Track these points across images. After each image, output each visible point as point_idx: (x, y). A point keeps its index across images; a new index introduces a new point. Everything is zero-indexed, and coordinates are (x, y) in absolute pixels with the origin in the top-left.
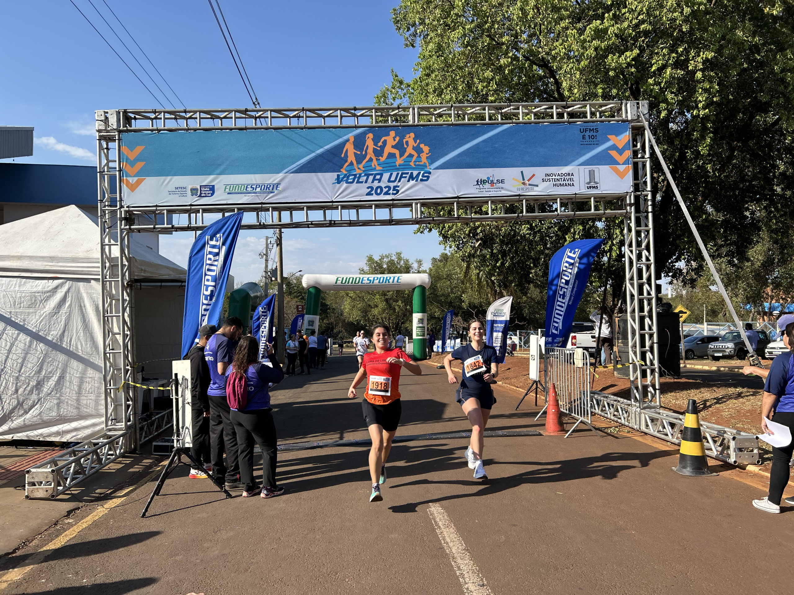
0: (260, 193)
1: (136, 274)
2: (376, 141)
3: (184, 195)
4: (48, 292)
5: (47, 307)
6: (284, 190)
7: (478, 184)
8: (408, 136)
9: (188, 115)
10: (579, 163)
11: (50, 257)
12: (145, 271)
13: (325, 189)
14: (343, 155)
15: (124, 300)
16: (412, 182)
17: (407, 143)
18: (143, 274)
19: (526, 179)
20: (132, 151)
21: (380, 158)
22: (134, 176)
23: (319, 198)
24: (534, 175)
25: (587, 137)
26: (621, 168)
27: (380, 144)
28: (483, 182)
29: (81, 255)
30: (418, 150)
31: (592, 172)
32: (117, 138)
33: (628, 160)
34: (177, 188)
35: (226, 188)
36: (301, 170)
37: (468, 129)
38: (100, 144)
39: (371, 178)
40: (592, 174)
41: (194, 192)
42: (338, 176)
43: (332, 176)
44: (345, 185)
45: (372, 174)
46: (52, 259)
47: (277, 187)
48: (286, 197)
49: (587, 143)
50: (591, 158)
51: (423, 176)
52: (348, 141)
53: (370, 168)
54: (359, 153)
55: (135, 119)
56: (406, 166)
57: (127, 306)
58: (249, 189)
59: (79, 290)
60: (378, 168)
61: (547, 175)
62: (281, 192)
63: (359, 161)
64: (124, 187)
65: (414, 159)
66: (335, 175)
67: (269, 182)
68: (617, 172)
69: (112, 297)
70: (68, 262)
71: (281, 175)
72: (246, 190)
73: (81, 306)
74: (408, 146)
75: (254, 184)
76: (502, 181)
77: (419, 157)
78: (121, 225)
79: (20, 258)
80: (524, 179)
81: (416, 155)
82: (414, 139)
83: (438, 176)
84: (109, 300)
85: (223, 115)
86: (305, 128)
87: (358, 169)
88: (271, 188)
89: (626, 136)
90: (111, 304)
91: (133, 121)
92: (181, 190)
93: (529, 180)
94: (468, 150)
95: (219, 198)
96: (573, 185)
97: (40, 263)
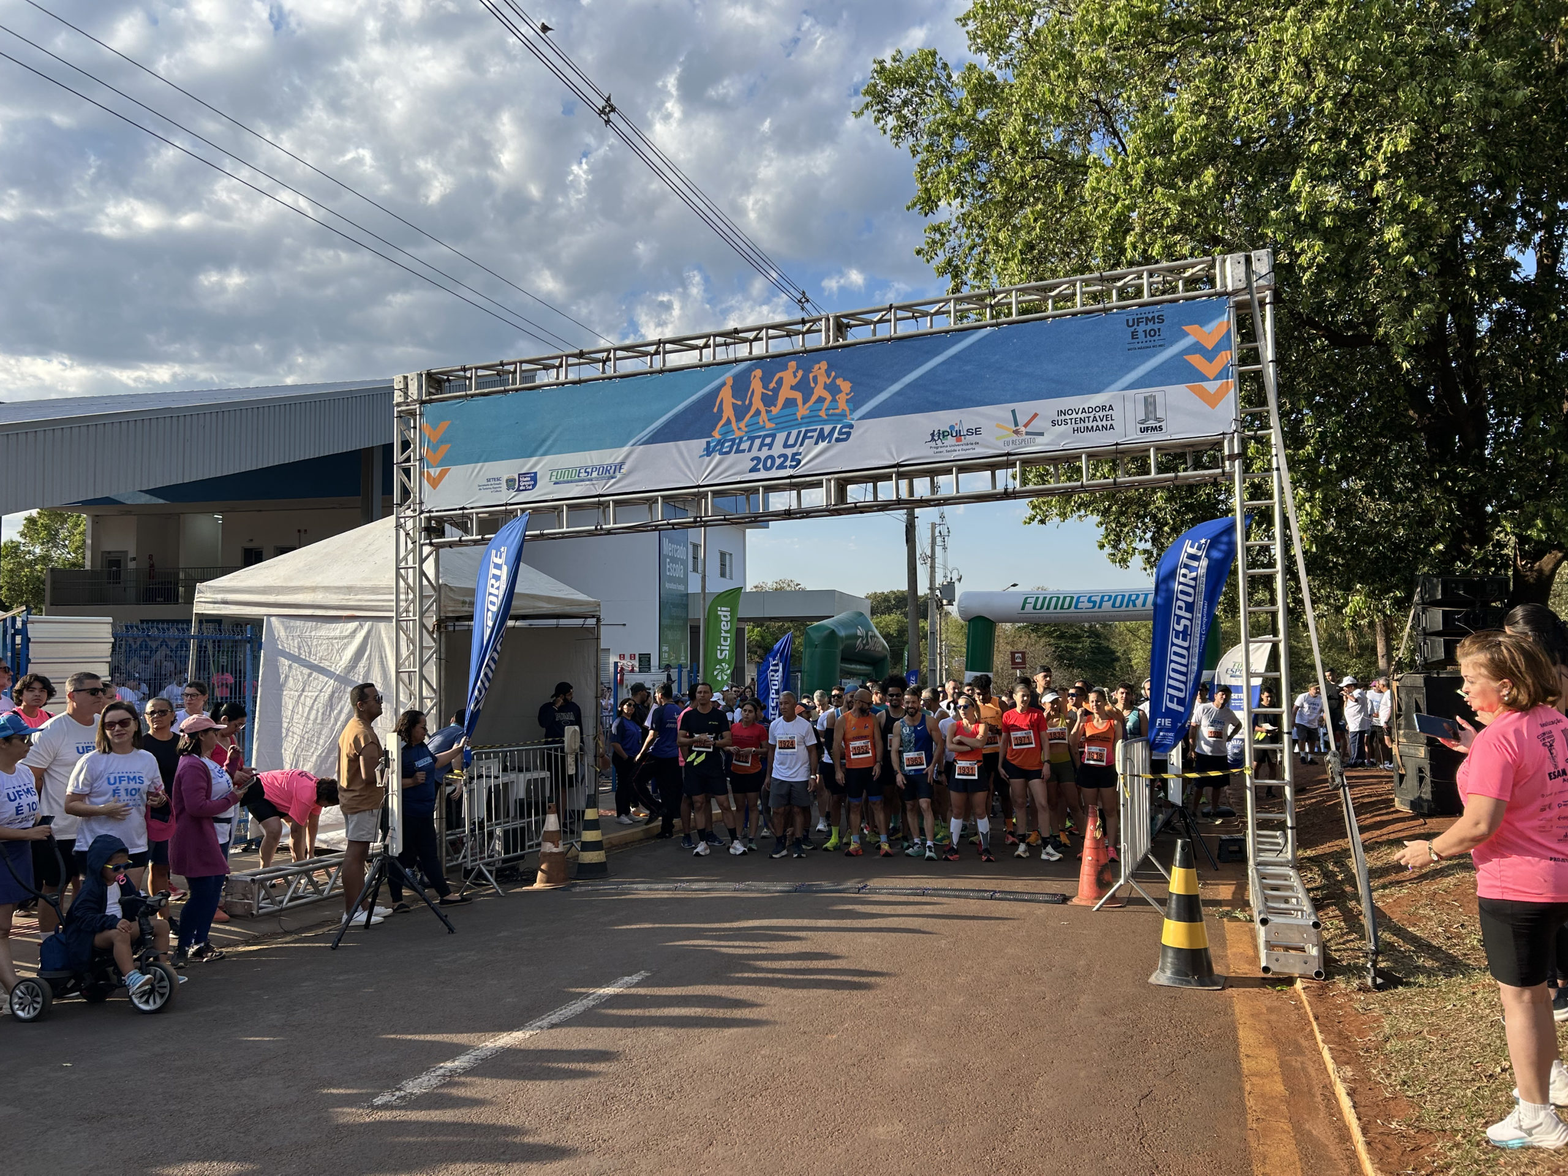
0: (597, 479)
2: (765, 381)
3: (497, 490)
4: (346, 637)
5: (343, 658)
6: (629, 473)
7: (933, 439)
8: (817, 367)
11: (348, 588)
13: (688, 465)
14: (715, 410)
16: (822, 445)
17: (815, 378)
19: (1021, 423)
20: (433, 430)
21: (772, 408)
22: (437, 466)
23: (679, 482)
24: (1036, 415)
25: (1141, 335)
26: (1212, 386)
27: (772, 385)
28: (943, 435)
30: (833, 389)
31: (1150, 400)
32: (418, 413)
33: (1226, 369)
34: (488, 480)
35: (552, 475)
36: (655, 438)
37: (918, 343)
39: (758, 442)
40: (1150, 404)
41: (511, 484)
42: (708, 443)
43: (700, 444)
44: (718, 457)
47: (620, 468)
48: (634, 483)
49: (1140, 345)
50: (1148, 374)
51: (840, 433)
52: (724, 384)
53: (755, 427)
54: (739, 403)
55: (448, 381)
56: (812, 418)
57: (430, 658)
58: (583, 475)
59: (379, 634)
60: (769, 425)
61: (1061, 413)
62: (625, 476)
65: (826, 404)
66: (704, 441)
68: (1203, 395)
70: (366, 594)
71: (626, 449)
72: (577, 475)
73: (382, 657)
74: (816, 382)
75: (589, 467)
76: (977, 431)
77: (834, 400)
78: (420, 539)
79: (314, 589)
80: (1016, 424)
81: (829, 398)
82: (826, 371)
83: (865, 431)
85: (557, 363)
86: (661, 371)
87: (739, 430)
88: (612, 471)
89: (1221, 324)
92: (494, 482)
93: (1026, 426)
94: (916, 380)
95: (544, 490)
97: (335, 597)
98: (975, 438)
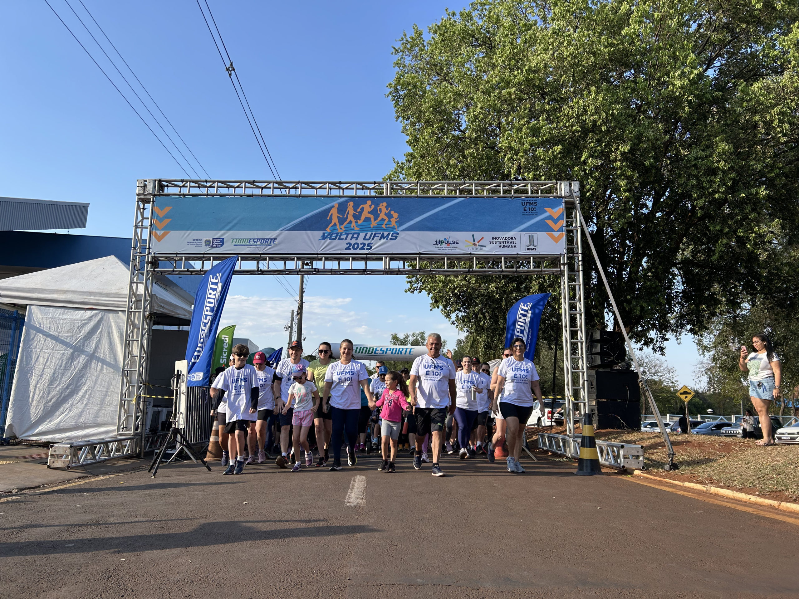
0: (260, 245)
1: (156, 308)
2: (355, 207)
3: (199, 246)
4: (84, 320)
5: (83, 332)
6: (279, 244)
7: (436, 243)
8: (381, 204)
9: (209, 184)
10: (521, 229)
11: (89, 292)
12: (163, 307)
13: (312, 243)
14: (328, 218)
15: (143, 329)
16: (383, 241)
17: (380, 210)
18: (161, 310)
19: (476, 240)
20: (162, 210)
21: (358, 221)
22: (162, 230)
23: (306, 251)
24: (483, 238)
25: (528, 209)
26: (556, 234)
27: (359, 210)
28: (441, 242)
29: (114, 291)
30: (389, 216)
32: (151, 200)
33: (562, 227)
34: (194, 240)
35: (233, 241)
36: (294, 228)
37: (430, 200)
38: (138, 205)
39: (350, 236)
40: (531, 238)
41: (208, 243)
42: (324, 234)
43: (318, 234)
44: (328, 241)
45: (351, 233)
46: (91, 293)
47: (274, 241)
48: (281, 249)
50: (530, 226)
51: (392, 236)
52: (333, 207)
53: (349, 228)
54: (341, 216)
55: (167, 186)
56: (378, 228)
57: (145, 334)
58: (252, 242)
59: (109, 319)
60: (356, 228)
61: (494, 238)
62: (276, 245)
63: (341, 223)
64: (153, 238)
65: (386, 222)
66: (321, 233)
67: (268, 237)
68: (553, 237)
69: (134, 325)
70: (103, 297)
71: (278, 232)
72: (248, 242)
73: (109, 333)
74: (381, 212)
75: (255, 239)
76: (457, 242)
77: (389, 221)
78: (147, 267)
79: (65, 292)
80: (474, 241)
81: (387, 219)
82: (386, 207)
83: (405, 237)
84: (131, 328)
85: (236, 185)
86: (299, 196)
87: (340, 229)
88: (269, 242)
89: (560, 208)
90: (132, 331)
91: (166, 188)
92: (197, 241)
93: (478, 242)
94: (429, 216)
95: (228, 248)
96: (515, 247)
97: (81, 297)
98: (455, 245)
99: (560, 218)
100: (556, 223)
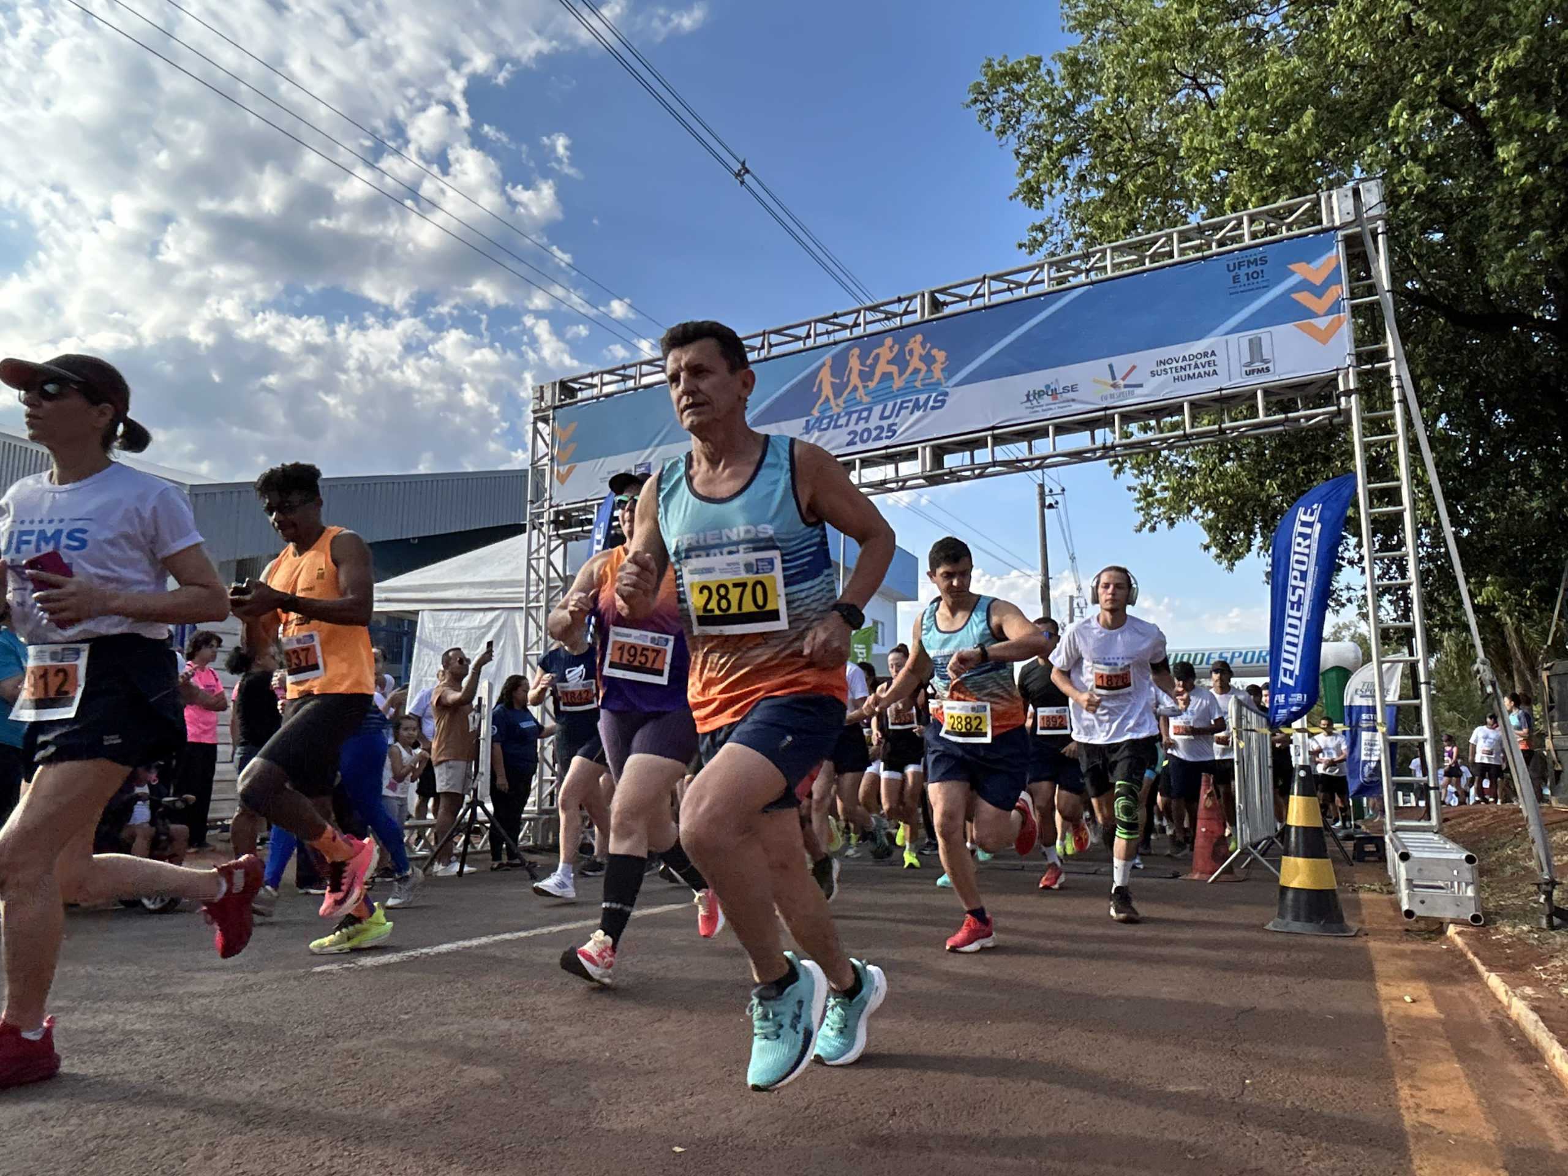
2: (862, 359)
4: (483, 627)
7: (1028, 400)
8: (913, 339)
10: (1227, 330)
14: (815, 390)
16: (918, 414)
17: (911, 352)
19: (1119, 376)
20: (565, 431)
21: (869, 383)
22: (565, 464)
24: (1134, 367)
25: (1243, 278)
26: (1322, 323)
27: (869, 362)
28: (1041, 394)
30: (928, 360)
31: (1255, 342)
32: (551, 417)
33: (1337, 304)
39: (855, 416)
40: (1255, 346)
42: (808, 422)
43: (799, 423)
45: (856, 411)
49: (1243, 288)
50: (1253, 315)
51: (935, 401)
52: (823, 365)
53: (853, 402)
54: (838, 381)
55: (580, 389)
56: (908, 389)
59: (514, 623)
60: (866, 399)
61: (1160, 363)
63: (837, 395)
64: (553, 479)
65: (922, 375)
66: (803, 421)
68: (1313, 332)
74: (911, 355)
76: (1073, 388)
77: (929, 370)
78: (549, 531)
80: (1114, 378)
81: (924, 368)
82: (921, 344)
83: (960, 398)
87: (837, 406)
89: (1331, 257)
96: (1215, 373)
98: (1071, 395)
99: (1333, 278)
100: (1320, 296)
